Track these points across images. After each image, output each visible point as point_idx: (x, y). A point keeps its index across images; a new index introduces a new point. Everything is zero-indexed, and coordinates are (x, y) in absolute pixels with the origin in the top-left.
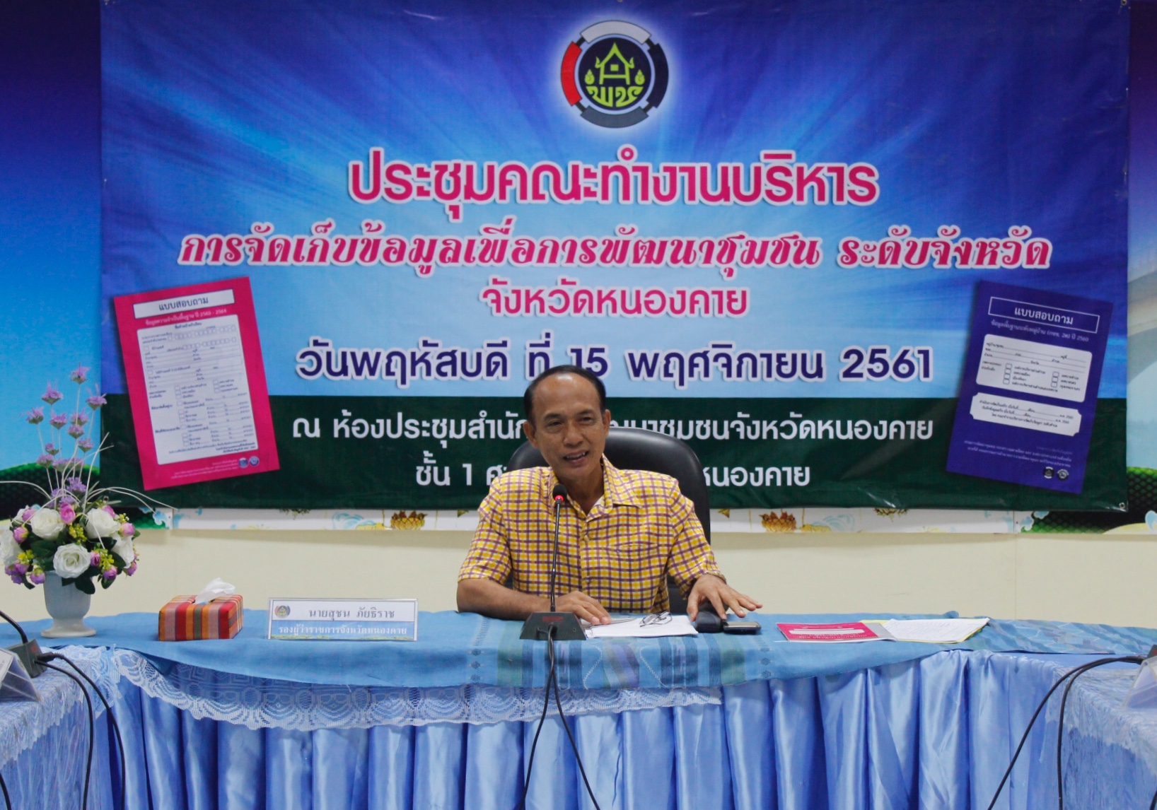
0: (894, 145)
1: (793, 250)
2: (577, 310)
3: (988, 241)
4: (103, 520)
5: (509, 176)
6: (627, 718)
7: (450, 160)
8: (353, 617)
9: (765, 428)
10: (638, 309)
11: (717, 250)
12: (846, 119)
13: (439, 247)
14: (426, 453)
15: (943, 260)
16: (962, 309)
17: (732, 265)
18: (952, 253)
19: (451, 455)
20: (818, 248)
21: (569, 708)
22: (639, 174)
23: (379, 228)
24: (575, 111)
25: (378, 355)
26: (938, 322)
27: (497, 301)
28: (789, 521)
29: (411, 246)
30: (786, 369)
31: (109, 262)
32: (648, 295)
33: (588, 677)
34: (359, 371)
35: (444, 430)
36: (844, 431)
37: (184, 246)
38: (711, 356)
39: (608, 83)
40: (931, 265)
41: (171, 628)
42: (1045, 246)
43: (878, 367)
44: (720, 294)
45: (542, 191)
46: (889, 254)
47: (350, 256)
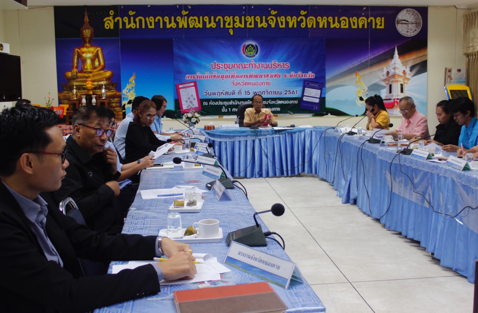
0: (292, 60)
1: (277, 76)
2: (245, 85)
5: (235, 65)
6: (268, 139)
7: (226, 63)
8: (230, 127)
9: (273, 102)
10: (254, 85)
11: (266, 76)
12: (285, 56)
13: (225, 76)
14: (223, 107)
15: (299, 77)
16: (302, 84)
17: (268, 78)
18: (300, 76)
19: (228, 107)
20: (281, 75)
21: (260, 138)
22: (254, 65)
23: (216, 73)
24: (244, 55)
25: (216, 92)
26: (298, 86)
27: (234, 84)
28: (277, 116)
29: (220, 76)
30: (276, 93)
31: (175, 79)
32: (256, 83)
33: (262, 133)
34: (213, 95)
35: (226, 103)
36: (285, 102)
37: (186, 77)
38: (265, 92)
39: (249, 51)
40: (297, 78)
41: (207, 128)
42: (314, 75)
43: (290, 93)
44: (266, 82)
45: (240, 67)
46: (291, 76)
47: (211, 78)
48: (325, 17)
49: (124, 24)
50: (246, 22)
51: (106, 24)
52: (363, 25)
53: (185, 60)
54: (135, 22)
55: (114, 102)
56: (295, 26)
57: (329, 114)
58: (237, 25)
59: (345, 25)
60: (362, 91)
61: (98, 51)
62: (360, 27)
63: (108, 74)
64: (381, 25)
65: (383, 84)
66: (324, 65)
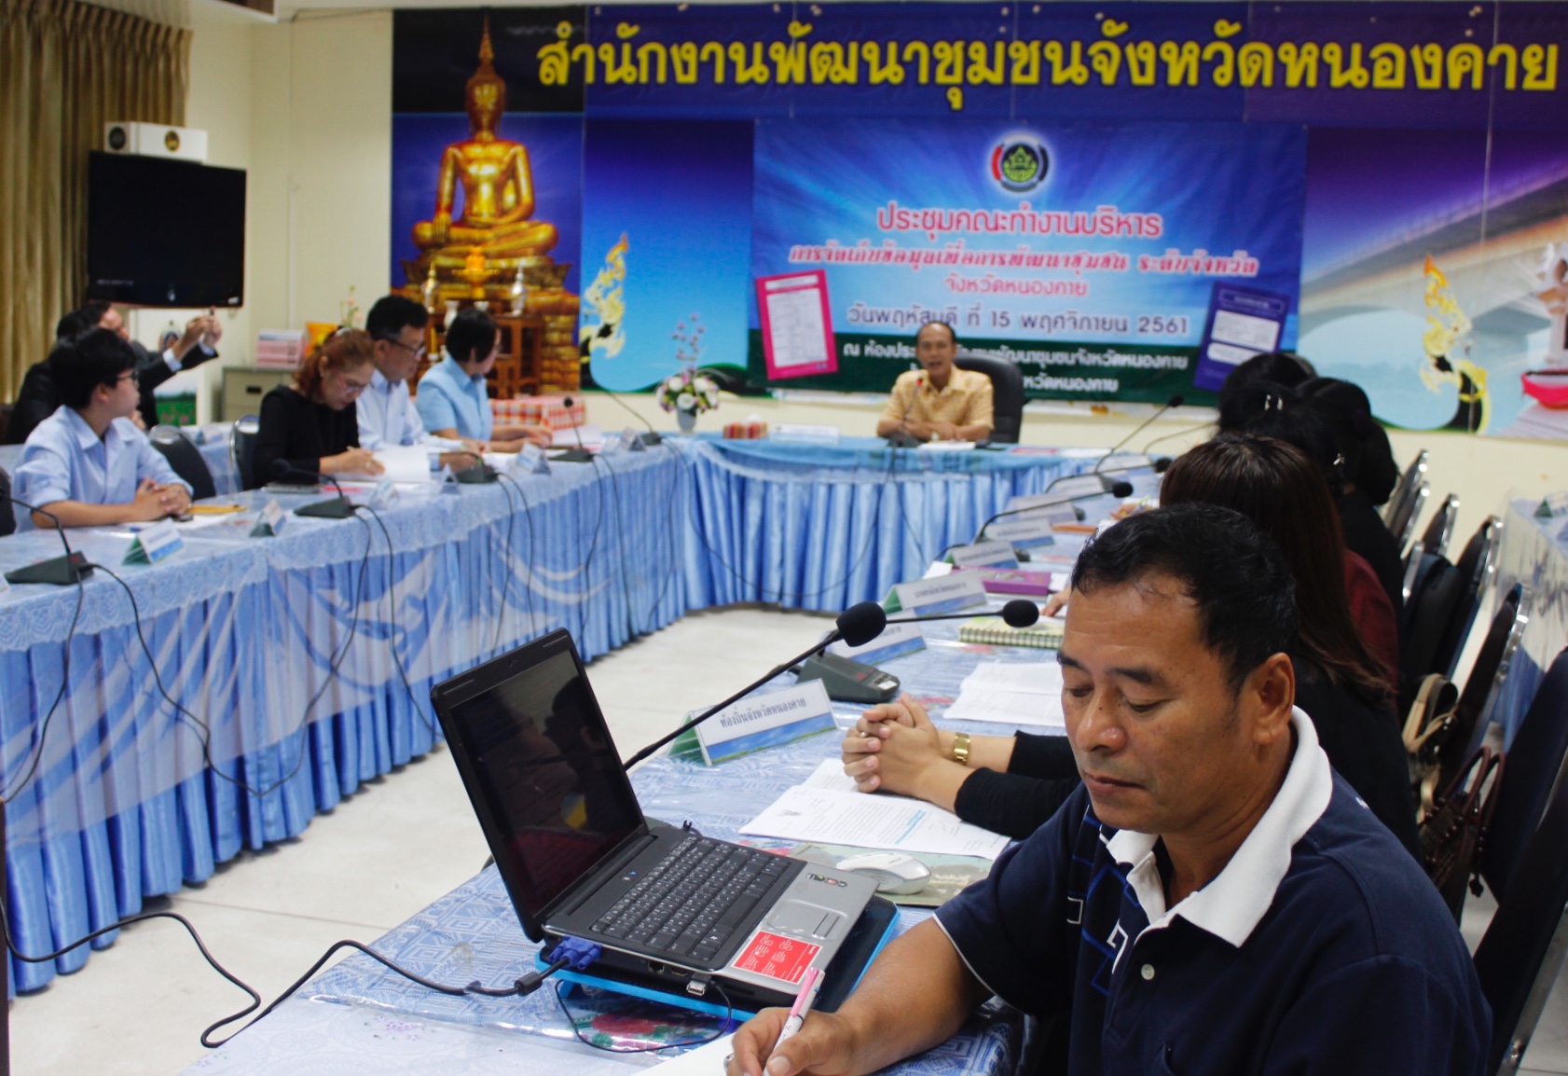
0: (1172, 205)
1: (1112, 262)
2: (995, 291)
3: (1222, 259)
4: (702, 384)
5: (962, 218)
6: (927, 485)
7: (932, 209)
9: (1093, 359)
10: (1027, 292)
11: (1071, 260)
12: (1146, 190)
13: (923, 256)
15: (1196, 268)
16: (1206, 295)
17: (1079, 269)
18: (1201, 266)
20: (1127, 261)
21: (900, 478)
22: (1031, 218)
23: (892, 244)
24: (998, 184)
25: (889, 312)
26: (1192, 304)
27: (953, 285)
28: (1105, 410)
29: (908, 255)
31: (755, 260)
32: (1033, 284)
34: (879, 320)
36: (1137, 362)
37: (792, 253)
38: (1066, 318)
39: (1016, 168)
40: (1189, 272)
41: (728, 434)
42: (1254, 263)
43: (1158, 327)
44: (1072, 284)
45: (979, 226)
47: (877, 258)
48: (1311, 47)
49: (600, 67)
50: (1009, 63)
51: (544, 69)
52: (1467, 77)
53: (790, 194)
54: (635, 61)
55: (554, 330)
56: (1193, 80)
58: (976, 74)
59: (1392, 76)
60: (1449, 333)
61: (514, 158)
62: (1455, 82)
63: (543, 233)
64: (1542, 77)
65: (1541, 309)
66: (1299, 227)
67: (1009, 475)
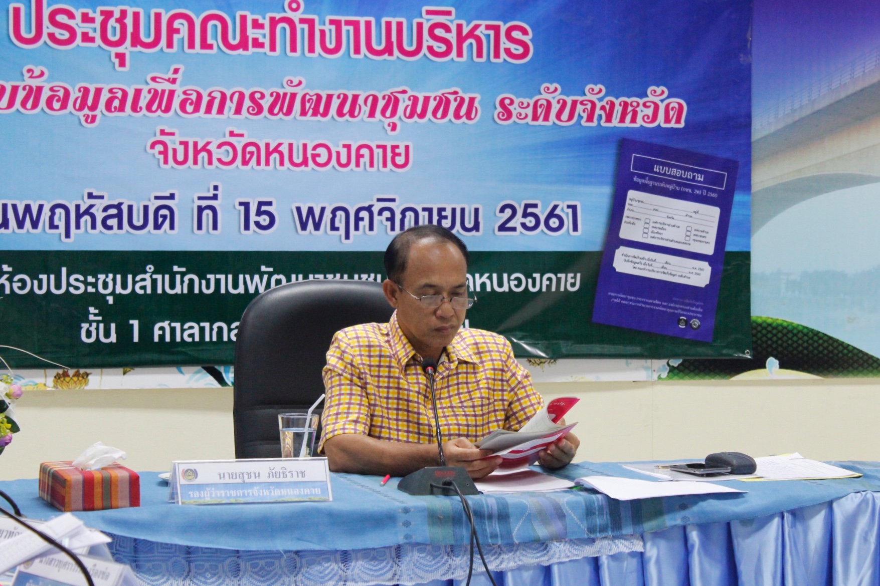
1: (453, 106)
2: (245, 162)
3: (629, 100)
5: (177, 24)
7: (116, 5)
8: (264, 478)
11: (381, 104)
13: (105, 96)
14: (92, 310)
15: (590, 118)
16: (607, 165)
17: (395, 119)
18: (598, 112)
19: (118, 312)
20: (476, 104)
21: (496, 565)
22: (306, 26)
23: (42, 74)
25: (41, 207)
26: (585, 178)
27: (164, 153)
29: (75, 94)
32: (315, 148)
33: (517, 530)
34: (21, 224)
35: (110, 285)
36: (500, 284)
38: (375, 210)
40: (578, 123)
42: (680, 105)
43: (530, 221)
44: (384, 148)
45: (210, 41)
46: (541, 111)
57: (772, 363)
66: (744, 47)
67: (718, 535)
